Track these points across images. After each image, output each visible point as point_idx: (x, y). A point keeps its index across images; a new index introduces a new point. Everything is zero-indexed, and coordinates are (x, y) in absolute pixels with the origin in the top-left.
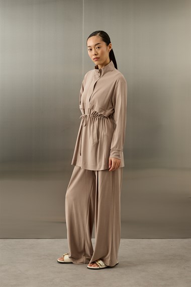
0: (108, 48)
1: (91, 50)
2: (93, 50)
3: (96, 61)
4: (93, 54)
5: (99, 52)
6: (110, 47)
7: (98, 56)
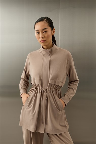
0: (53, 32)
1: (38, 33)
2: (41, 33)
3: (43, 43)
4: (41, 37)
5: (46, 35)
6: (54, 32)
7: (45, 39)
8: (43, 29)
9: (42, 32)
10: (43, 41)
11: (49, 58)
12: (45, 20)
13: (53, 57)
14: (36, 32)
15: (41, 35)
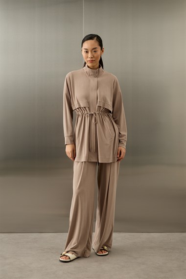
1: (87, 52)
4: (89, 57)
5: (95, 55)
6: (103, 51)
7: (93, 59)
8: (93, 49)
9: (91, 51)
10: (92, 61)
11: (96, 79)
12: (96, 38)
13: (99, 79)
14: (84, 50)
15: (90, 55)
